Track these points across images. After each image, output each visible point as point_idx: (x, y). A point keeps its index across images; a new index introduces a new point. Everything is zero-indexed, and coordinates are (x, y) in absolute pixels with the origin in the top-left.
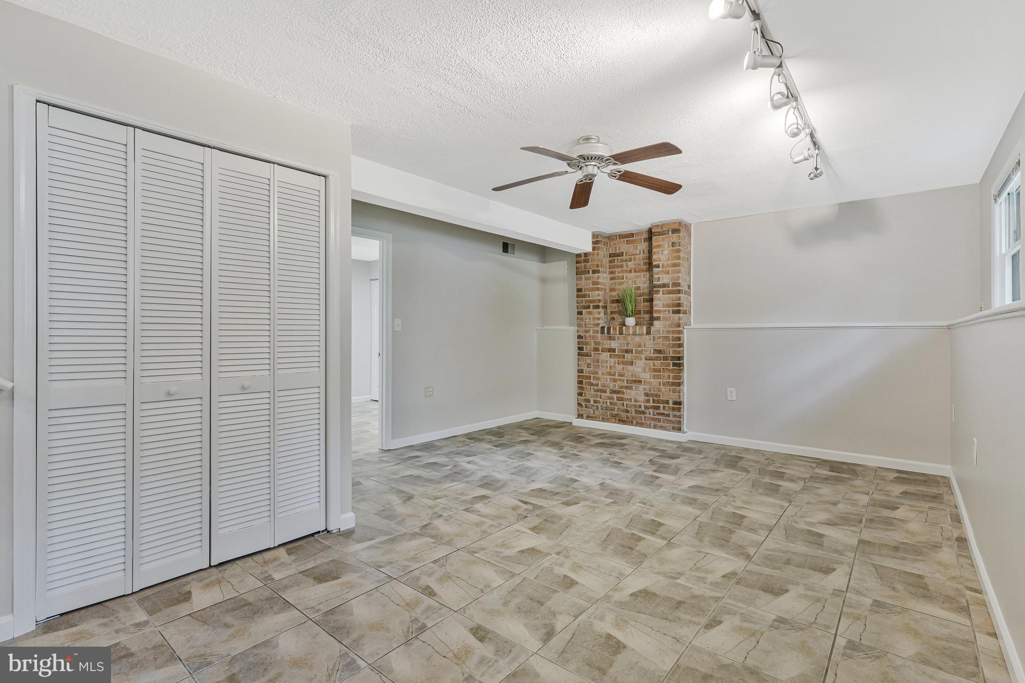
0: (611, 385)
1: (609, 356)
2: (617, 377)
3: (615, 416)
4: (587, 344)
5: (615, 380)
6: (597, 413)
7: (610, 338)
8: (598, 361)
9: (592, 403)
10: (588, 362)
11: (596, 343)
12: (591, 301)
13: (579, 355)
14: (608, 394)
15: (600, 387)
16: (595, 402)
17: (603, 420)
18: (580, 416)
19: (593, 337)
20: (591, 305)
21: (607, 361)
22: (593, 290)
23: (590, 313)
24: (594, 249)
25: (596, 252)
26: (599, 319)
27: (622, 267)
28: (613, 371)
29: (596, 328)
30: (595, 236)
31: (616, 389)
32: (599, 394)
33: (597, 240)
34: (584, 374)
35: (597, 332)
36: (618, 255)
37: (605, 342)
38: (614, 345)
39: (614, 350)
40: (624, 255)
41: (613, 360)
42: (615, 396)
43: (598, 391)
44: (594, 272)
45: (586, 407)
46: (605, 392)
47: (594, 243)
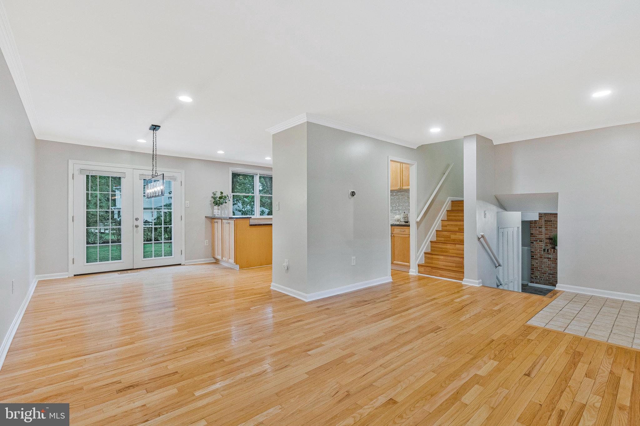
0: (549, 272)
1: (547, 260)
2: (552, 268)
3: (551, 283)
4: (536, 255)
5: (551, 270)
6: (541, 281)
7: (548, 254)
8: (542, 262)
9: (539, 277)
10: (537, 262)
11: (540, 255)
12: (538, 239)
13: (531, 259)
14: (547, 274)
15: (543, 272)
16: (540, 277)
17: (544, 284)
18: (531, 282)
19: (539, 253)
20: (538, 240)
21: (546, 262)
22: (539, 234)
23: (538, 243)
24: (539, 219)
25: (540, 220)
26: (542, 246)
27: (551, 226)
28: (550, 266)
29: (541, 249)
30: (540, 214)
31: (552, 273)
32: (542, 274)
33: (541, 215)
34: (535, 266)
35: (541, 251)
36: (550, 221)
37: (546, 255)
38: (550, 256)
39: (550, 258)
40: (553, 221)
41: (550, 262)
42: (551, 276)
43: (542, 273)
44: (539, 228)
45: (536, 279)
46: (546, 274)
47: (539, 217)
